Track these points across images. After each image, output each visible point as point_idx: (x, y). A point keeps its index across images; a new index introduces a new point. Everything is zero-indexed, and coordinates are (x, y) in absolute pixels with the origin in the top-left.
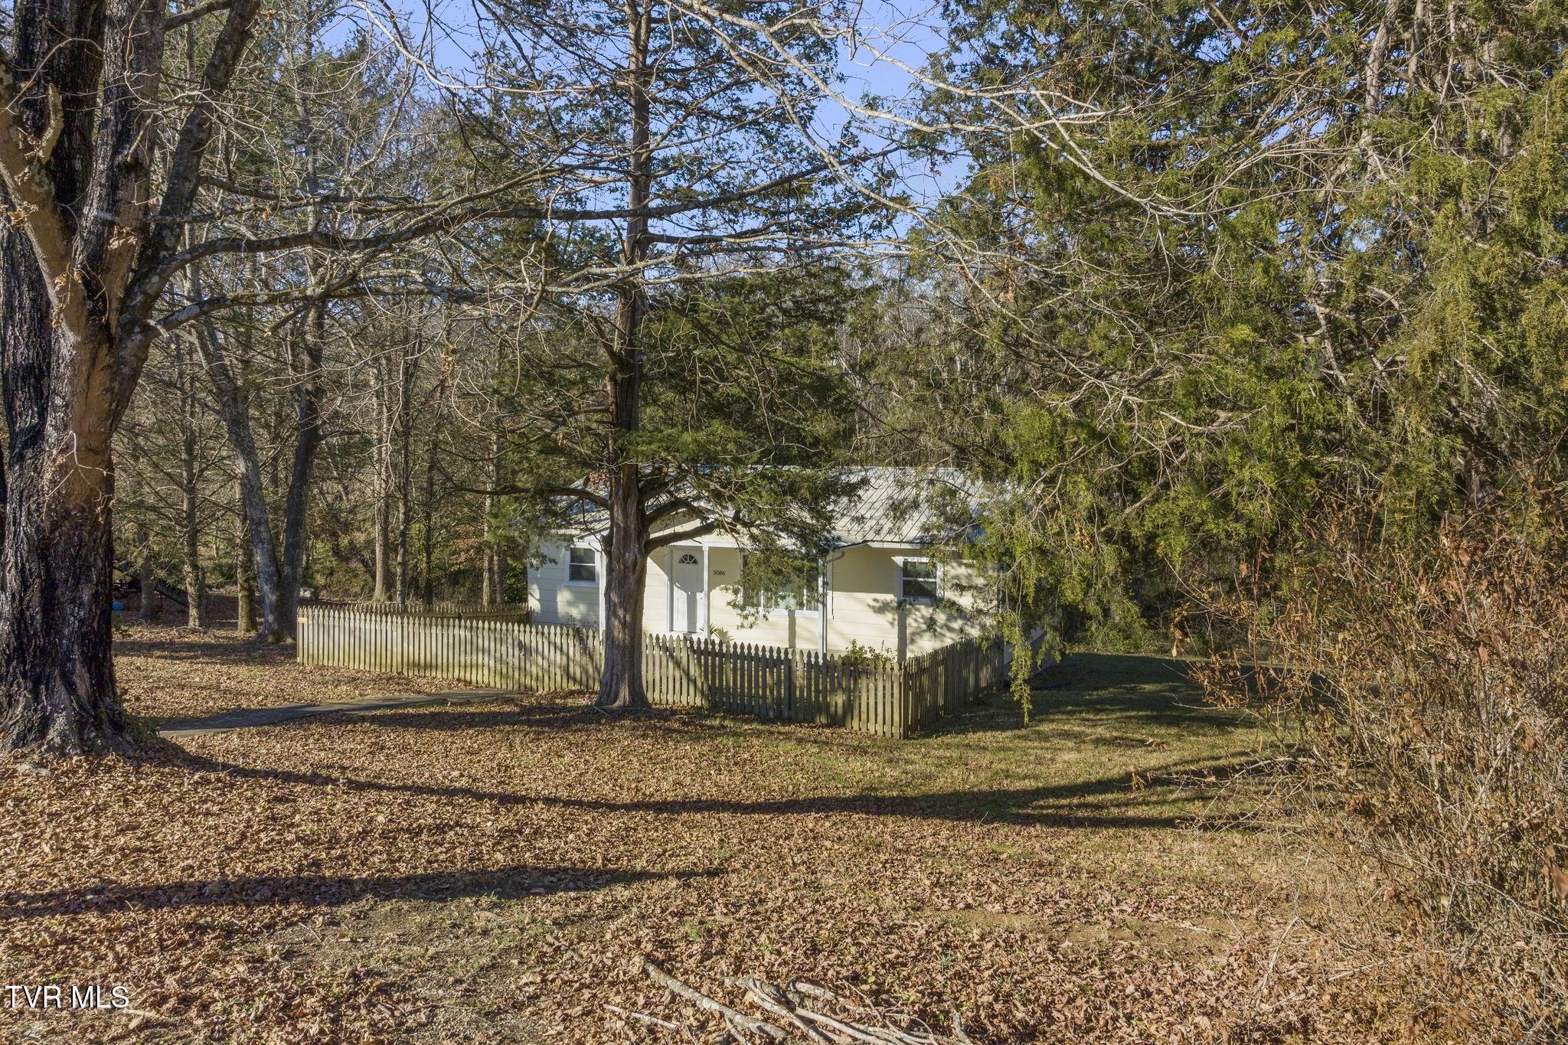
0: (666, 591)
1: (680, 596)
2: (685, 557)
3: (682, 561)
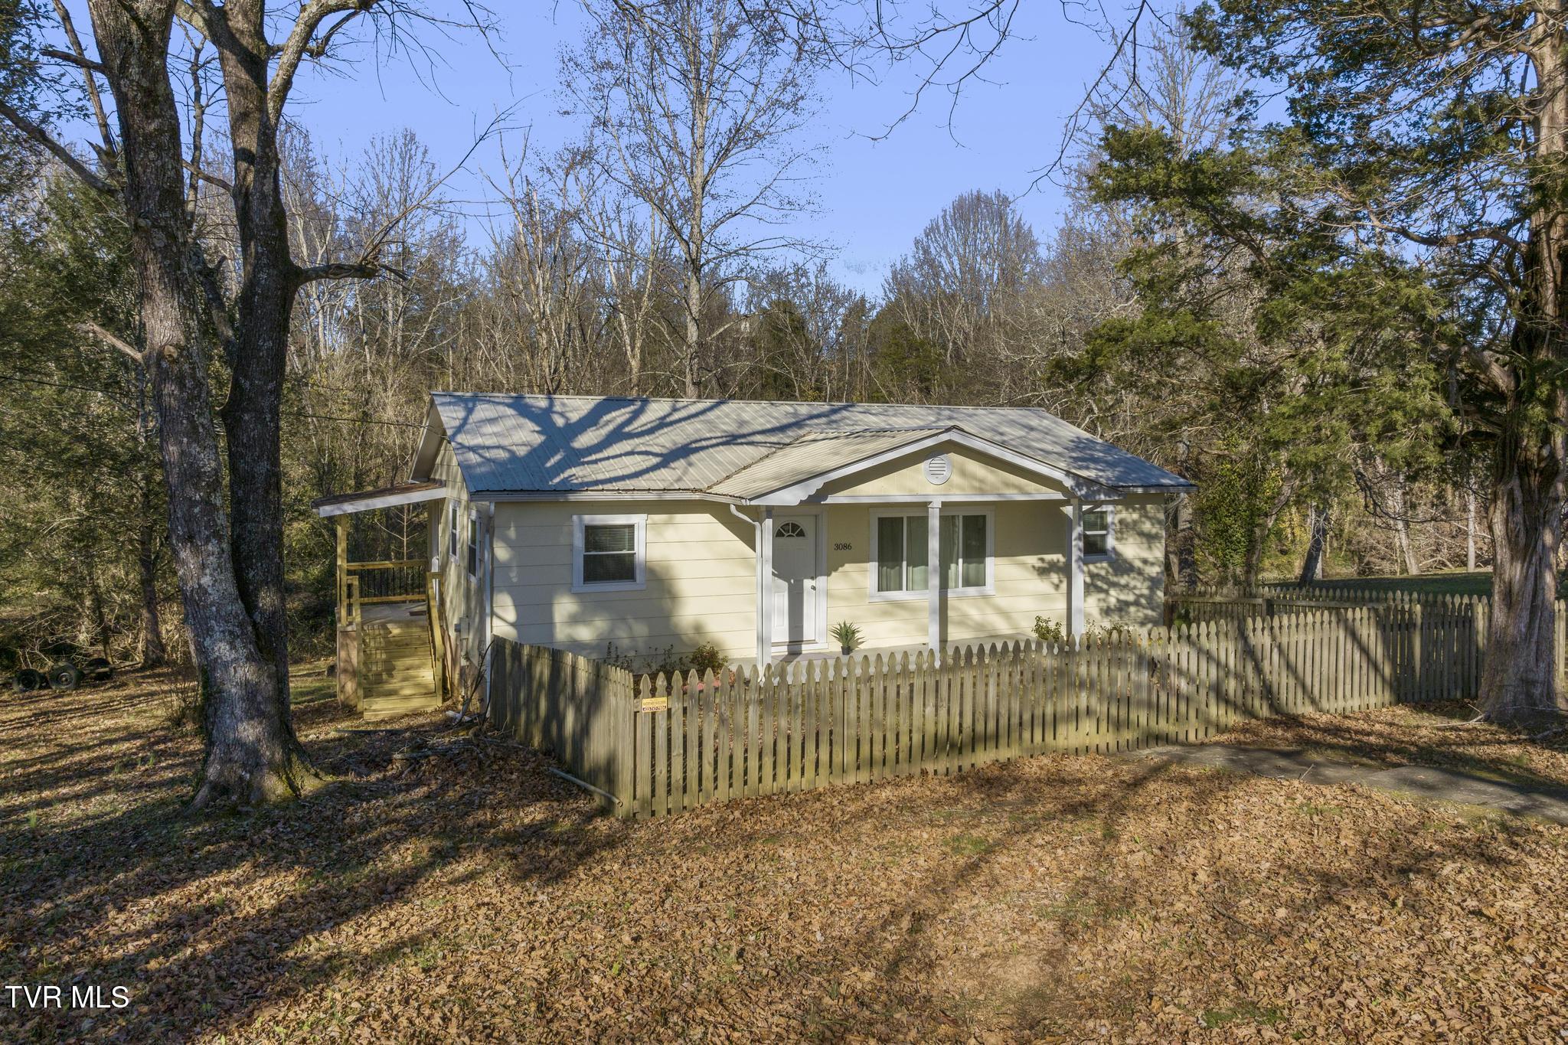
1: (777, 587)
2: (785, 527)
3: (779, 534)
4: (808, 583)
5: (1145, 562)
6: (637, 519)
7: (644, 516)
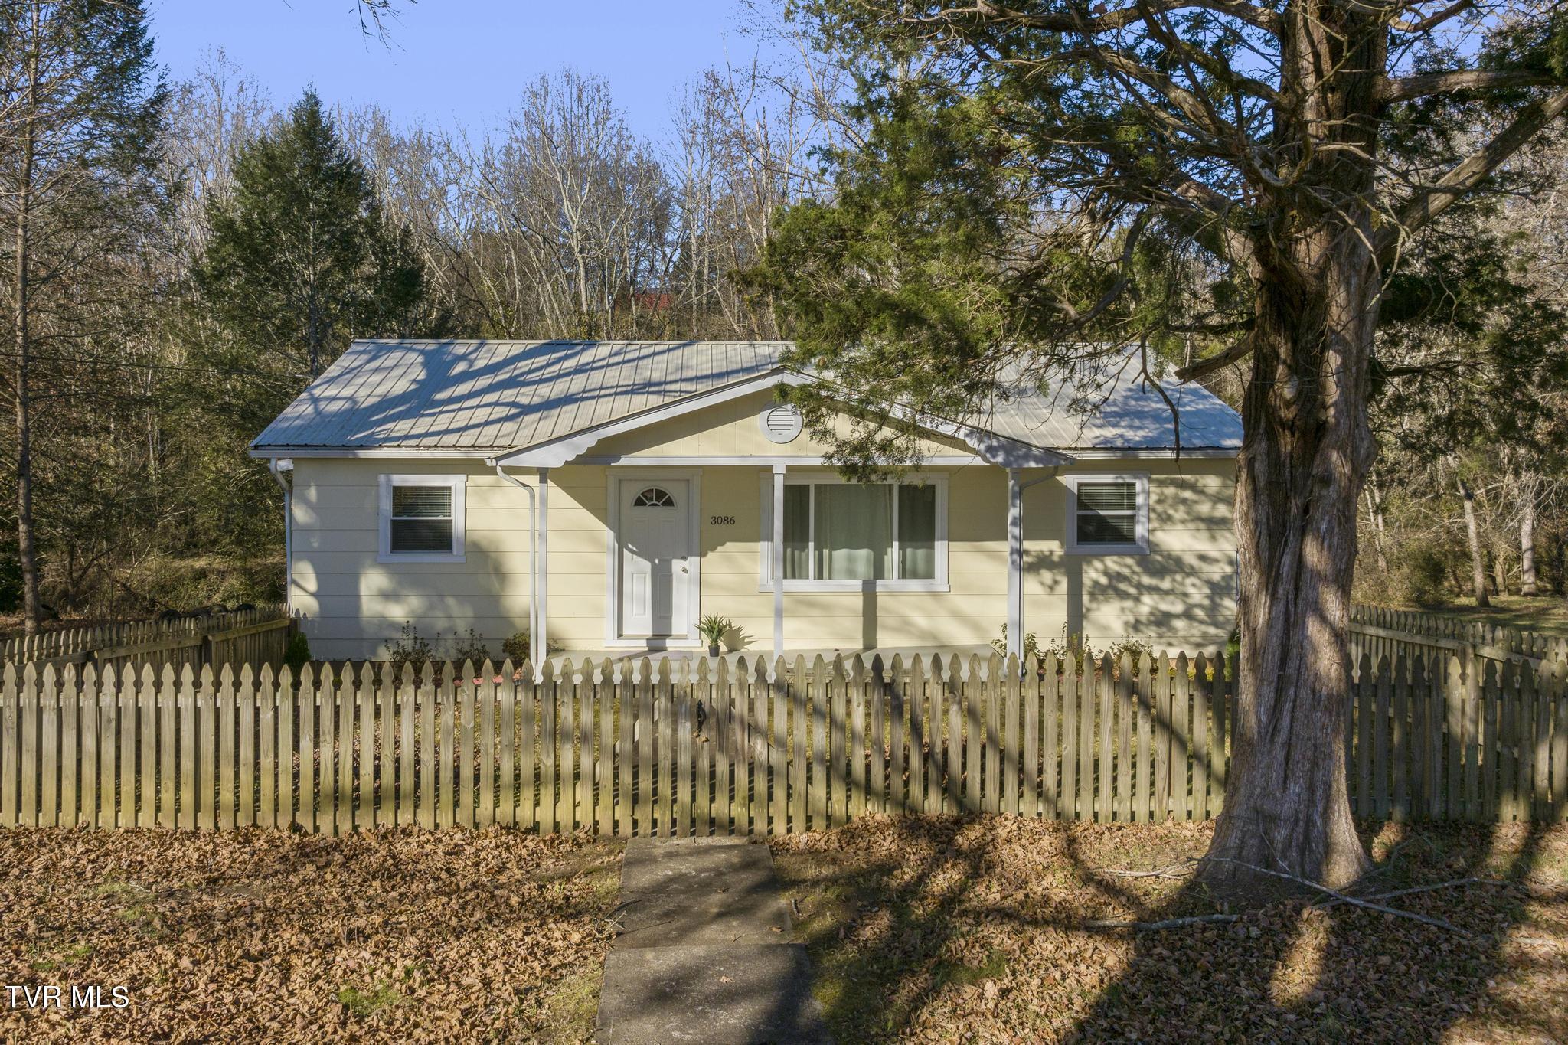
0: (609, 562)
1: (639, 568)
2: (647, 494)
3: (639, 502)
4: (677, 565)
5: (1203, 558)
6: (455, 481)
7: (463, 477)
